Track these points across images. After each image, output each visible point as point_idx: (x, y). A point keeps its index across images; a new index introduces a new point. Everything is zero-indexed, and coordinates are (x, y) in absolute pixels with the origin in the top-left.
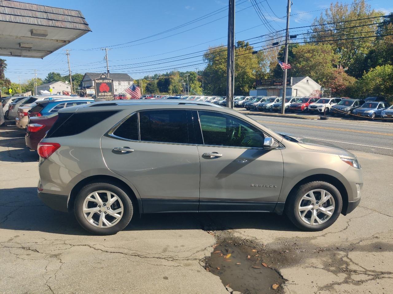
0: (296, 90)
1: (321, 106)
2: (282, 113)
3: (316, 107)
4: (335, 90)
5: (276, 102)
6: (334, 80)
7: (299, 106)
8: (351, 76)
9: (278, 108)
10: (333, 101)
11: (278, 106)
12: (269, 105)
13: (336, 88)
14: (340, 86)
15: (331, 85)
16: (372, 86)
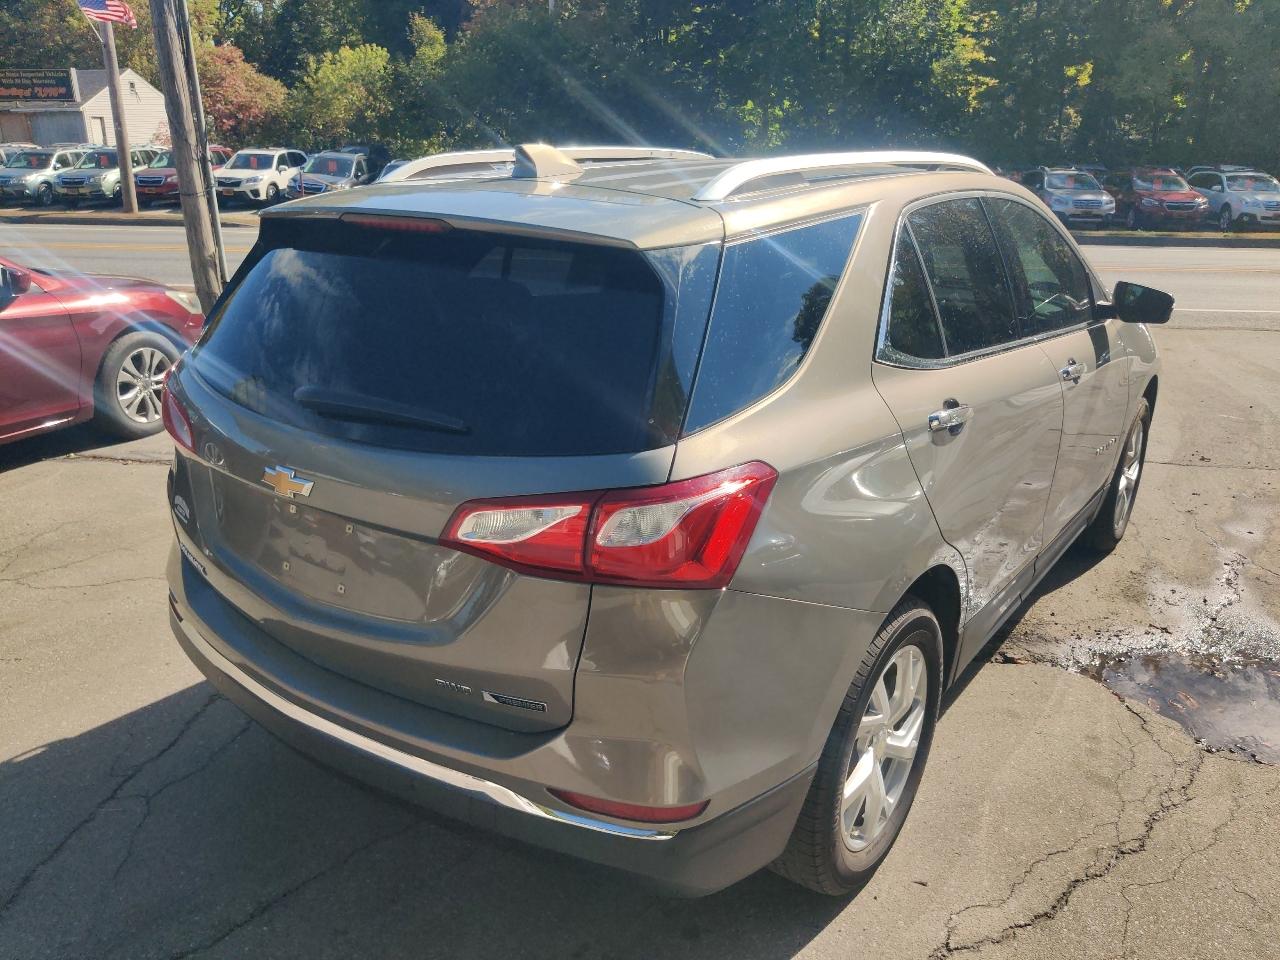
0: (99, 121)
1: (255, 180)
2: (130, 210)
3: (238, 183)
4: (232, 123)
5: (59, 165)
6: (219, 85)
7: (169, 180)
8: (268, 73)
9: (82, 191)
10: (282, 160)
11: (82, 183)
12: (34, 179)
13: (231, 116)
14: (241, 107)
15: (215, 106)
16: (341, 110)
